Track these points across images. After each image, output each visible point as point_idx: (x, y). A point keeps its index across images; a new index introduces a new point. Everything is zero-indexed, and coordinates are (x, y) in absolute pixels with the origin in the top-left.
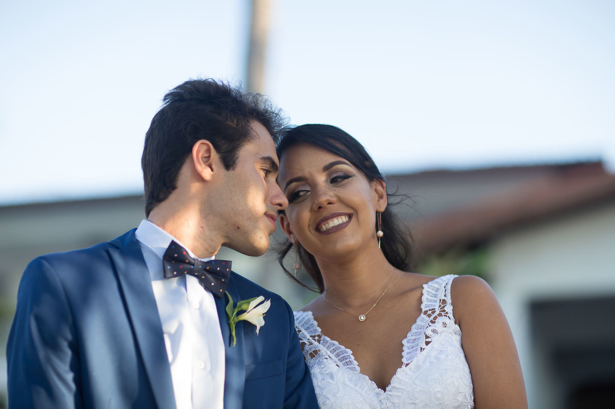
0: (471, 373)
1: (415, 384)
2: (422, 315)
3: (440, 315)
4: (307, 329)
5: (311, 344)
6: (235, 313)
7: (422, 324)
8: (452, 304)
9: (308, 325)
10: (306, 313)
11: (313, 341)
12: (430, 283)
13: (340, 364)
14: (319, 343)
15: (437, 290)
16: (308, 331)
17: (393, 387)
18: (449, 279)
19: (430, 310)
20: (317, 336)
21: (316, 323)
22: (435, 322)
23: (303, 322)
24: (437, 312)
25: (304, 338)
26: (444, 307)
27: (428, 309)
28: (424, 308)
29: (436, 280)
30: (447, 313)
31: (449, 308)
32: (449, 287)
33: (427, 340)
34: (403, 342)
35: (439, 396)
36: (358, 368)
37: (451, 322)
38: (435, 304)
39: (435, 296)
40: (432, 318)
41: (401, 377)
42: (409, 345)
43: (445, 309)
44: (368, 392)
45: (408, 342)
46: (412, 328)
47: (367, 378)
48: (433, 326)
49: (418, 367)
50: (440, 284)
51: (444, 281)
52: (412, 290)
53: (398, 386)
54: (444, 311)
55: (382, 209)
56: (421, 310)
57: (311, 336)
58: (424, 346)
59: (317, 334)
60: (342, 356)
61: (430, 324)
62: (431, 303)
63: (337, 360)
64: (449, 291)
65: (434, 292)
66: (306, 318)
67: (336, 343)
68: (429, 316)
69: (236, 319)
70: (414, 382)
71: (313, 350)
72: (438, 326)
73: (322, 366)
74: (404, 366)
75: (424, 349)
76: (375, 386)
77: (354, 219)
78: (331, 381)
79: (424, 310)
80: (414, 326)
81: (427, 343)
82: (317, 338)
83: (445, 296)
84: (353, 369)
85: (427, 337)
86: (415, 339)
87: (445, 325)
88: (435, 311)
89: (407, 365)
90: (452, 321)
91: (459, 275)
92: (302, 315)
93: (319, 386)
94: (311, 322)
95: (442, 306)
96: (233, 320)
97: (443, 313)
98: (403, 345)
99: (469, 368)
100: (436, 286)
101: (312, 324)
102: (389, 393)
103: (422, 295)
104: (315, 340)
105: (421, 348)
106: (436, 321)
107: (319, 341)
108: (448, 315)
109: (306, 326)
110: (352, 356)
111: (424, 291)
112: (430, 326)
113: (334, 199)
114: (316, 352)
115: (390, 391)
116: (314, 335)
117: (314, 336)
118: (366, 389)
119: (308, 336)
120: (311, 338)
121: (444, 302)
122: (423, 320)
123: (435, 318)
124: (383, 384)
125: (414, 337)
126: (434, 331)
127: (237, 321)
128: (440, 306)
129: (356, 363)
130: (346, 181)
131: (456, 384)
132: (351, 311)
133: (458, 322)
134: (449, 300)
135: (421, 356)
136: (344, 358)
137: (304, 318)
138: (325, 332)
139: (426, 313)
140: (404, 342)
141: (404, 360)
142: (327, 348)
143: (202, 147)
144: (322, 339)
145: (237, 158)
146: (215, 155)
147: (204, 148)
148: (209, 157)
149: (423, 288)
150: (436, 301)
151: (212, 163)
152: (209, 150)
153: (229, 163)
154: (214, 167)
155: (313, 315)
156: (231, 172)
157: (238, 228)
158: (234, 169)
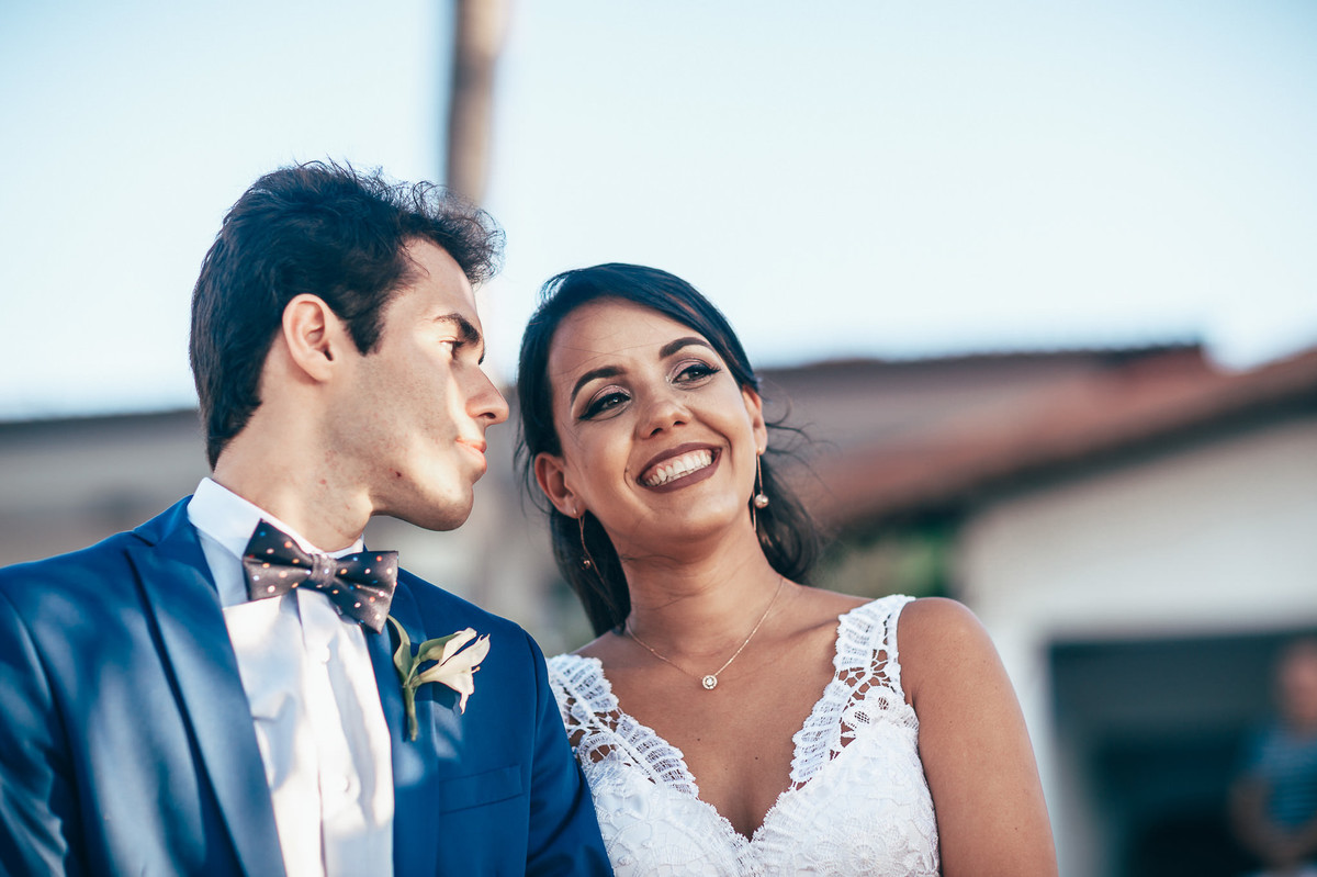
0: (935, 809)
1: (816, 828)
2: (836, 679)
3: (874, 682)
4: (590, 696)
5: (595, 731)
6: (415, 667)
7: (837, 700)
8: (900, 660)
9: (591, 689)
10: (588, 661)
11: (601, 725)
12: (854, 613)
13: (657, 776)
14: (614, 730)
15: (869, 628)
16: (591, 701)
17: (769, 832)
18: (895, 604)
19: (852, 670)
20: (610, 714)
21: (607, 685)
22: (862, 698)
23: (580, 682)
24: (869, 675)
25: (582, 717)
26: (883, 666)
27: (848, 667)
28: (839, 664)
29: (866, 607)
30: (888, 680)
31: (893, 670)
32: (893, 623)
33: (846, 735)
34: (794, 740)
35: (864, 855)
36: (695, 789)
37: (896, 698)
38: (862, 658)
39: (864, 641)
40: (857, 687)
41: (787, 814)
42: (806, 744)
43: (885, 670)
44: (715, 840)
45: (804, 739)
46: (814, 709)
47: (713, 809)
48: (859, 706)
49: (823, 790)
50: (874, 617)
51: (885, 609)
52: (816, 627)
53: (780, 830)
54: (883, 675)
55: (762, 448)
56: (832, 669)
57: (597, 714)
58: (838, 747)
59: (610, 709)
60: (661, 759)
61: (853, 700)
62: (854, 656)
63: (650, 767)
64: (893, 632)
65: (862, 633)
66: (588, 673)
67: (650, 732)
68: (851, 682)
69: (416, 679)
70: (812, 823)
71: (599, 744)
72: (869, 705)
73: (619, 781)
74: (792, 789)
75: (838, 753)
76: (729, 827)
77: (723, 460)
78: (635, 814)
79: (839, 669)
80: (819, 706)
81: (845, 742)
82: (609, 719)
83: (885, 642)
84: (684, 789)
85: (845, 728)
86: (819, 733)
87: (884, 703)
88: (864, 674)
89: (801, 785)
90: (900, 696)
91: (916, 597)
92: (579, 664)
93: (609, 824)
94: (596, 684)
95: (879, 663)
96: (410, 682)
97: (880, 679)
98: (794, 746)
99: (932, 799)
100: (868, 620)
101: (600, 687)
102: (760, 844)
103: (837, 636)
104: (605, 723)
105: (832, 752)
106: (867, 694)
107: (614, 726)
108: (890, 684)
109: (587, 690)
110: (682, 763)
111: (841, 630)
112: (852, 705)
113: (686, 415)
114: (605, 749)
115: (762, 839)
116: (602, 711)
117: (604, 715)
118: (709, 835)
119: (590, 714)
120: (596, 719)
121: (883, 655)
122: (837, 691)
123: (864, 688)
124: (747, 821)
125: (817, 729)
126: (861, 717)
127: (419, 684)
128: (874, 663)
129: (690, 777)
131: (903, 832)
132: (687, 665)
133: (913, 700)
134: (893, 652)
135: (830, 768)
136: (665, 765)
137: (582, 672)
138: (627, 707)
139: (843, 675)
140: (797, 738)
141: (795, 775)
142: (631, 741)
143: (303, 312)
144: (620, 721)
145: (384, 325)
146: (333, 325)
147: (310, 312)
148: (321, 330)
149: (840, 623)
150: (864, 653)
151: (331, 342)
152: (319, 316)
153: (365, 337)
154: (333, 350)
155: (603, 667)
156: (372, 358)
157: (399, 475)
158: (376, 351)
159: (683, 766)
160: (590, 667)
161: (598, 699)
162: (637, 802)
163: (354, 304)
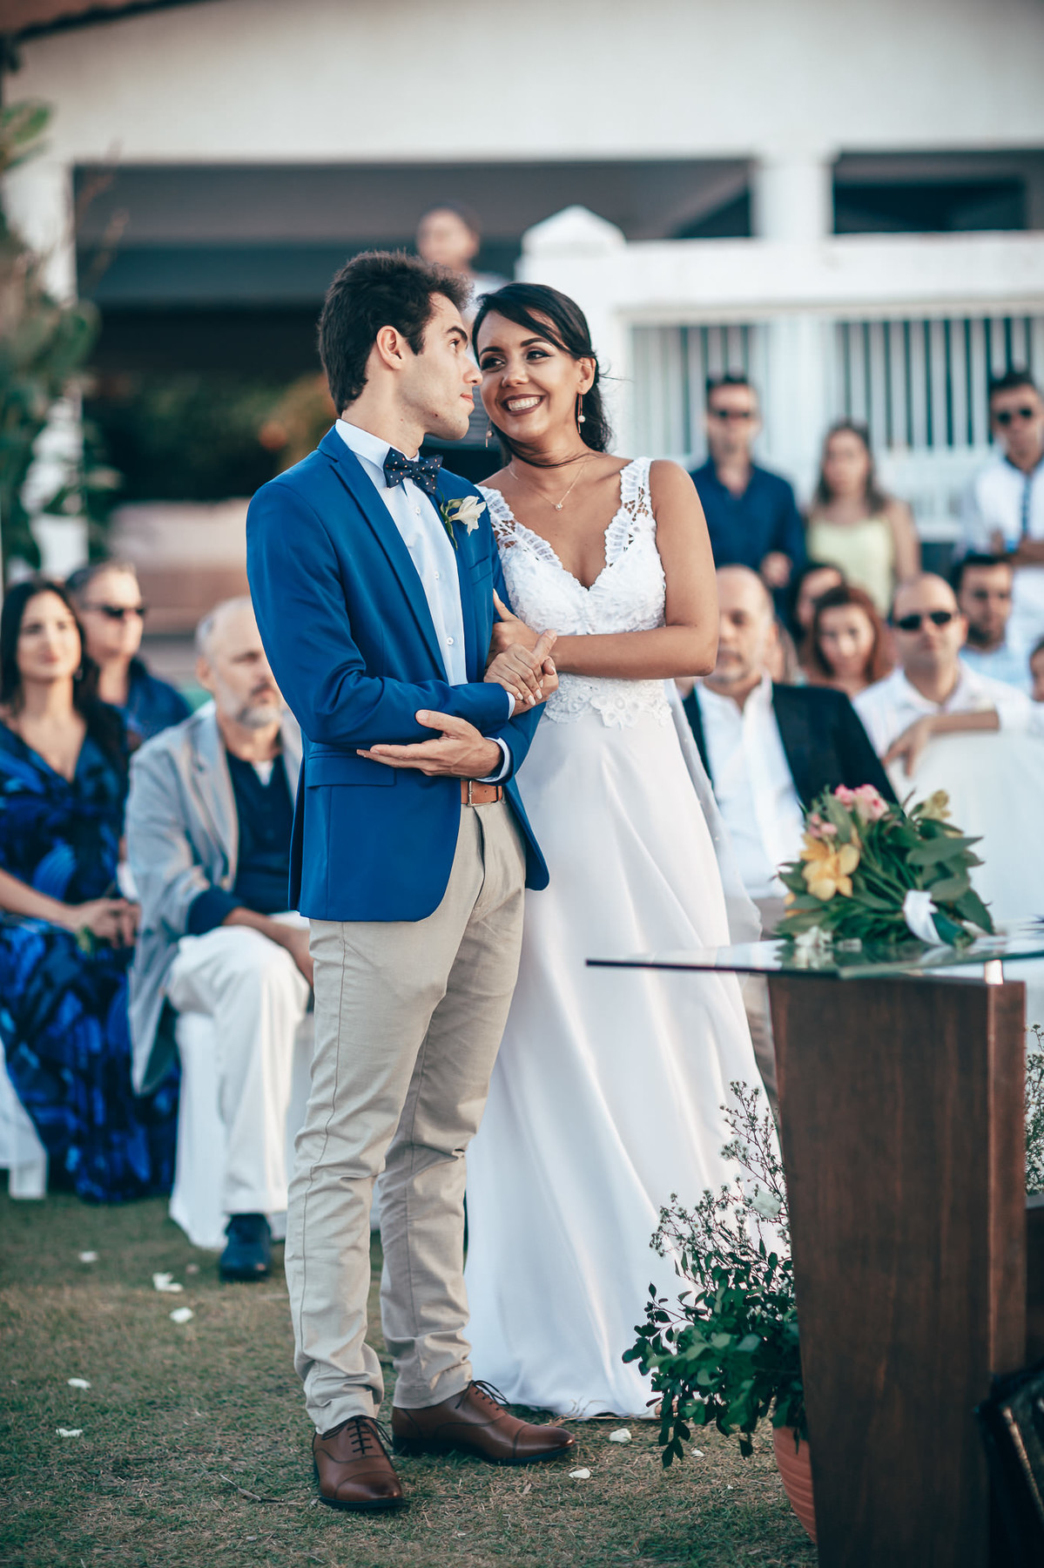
1: (620, 585)
2: (623, 507)
3: (640, 511)
4: (498, 511)
5: (505, 531)
6: (447, 512)
7: (624, 518)
8: (650, 495)
10: (493, 492)
11: (507, 527)
12: (627, 470)
13: (539, 557)
14: (514, 531)
15: (635, 478)
16: (499, 514)
17: (598, 587)
18: (647, 462)
20: (511, 522)
21: (507, 507)
22: (634, 519)
23: (490, 502)
24: (637, 506)
25: (497, 523)
26: (642, 498)
27: (628, 502)
28: (625, 498)
29: (631, 465)
30: (646, 509)
31: (647, 500)
32: (647, 475)
33: (631, 539)
34: (605, 535)
35: (642, 598)
36: (560, 564)
37: (649, 515)
38: (633, 495)
39: (633, 484)
40: (632, 513)
41: (605, 579)
42: (611, 540)
43: (644, 502)
44: (571, 590)
45: (610, 536)
46: (612, 523)
47: (571, 574)
48: (636, 524)
49: (621, 567)
50: (638, 472)
51: (643, 467)
52: (610, 476)
53: (604, 587)
54: (643, 506)
55: (584, 391)
56: (620, 501)
57: (503, 521)
58: (627, 545)
59: (509, 519)
60: (541, 548)
61: (631, 520)
62: (630, 494)
63: (535, 552)
64: (647, 479)
65: (632, 481)
66: (495, 499)
67: (532, 532)
68: (629, 510)
69: (450, 519)
70: (618, 583)
71: (509, 540)
72: (638, 523)
73: (522, 559)
74: (608, 566)
75: (627, 549)
76: (578, 584)
77: (545, 402)
78: (532, 575)
79: (624, 502)
80: (615, 520)
81: (630, 542)
82: (510, 524)
83: (643, 486)
84: (554, 564)
85: (631, 536)
86: (618, 536)
88: (634, 505)
89: (611, 565)
92: (488, 492)
93: (520, 581)
94: (499, 504)
95: (641, 496)
96: (448, 520)
97: (642, 509)
100: (634, 473)
102: (594, 592)
103: (621, 484)
104: (509, 527)
105: (624, 547)
106: (636, 518)
107: (513, 529)
108: (647, 511)
109: (496, 508)
110: (551, 549)
111: (622, 479)
112: (631, 522)
113: (525, 380)
114: (512, 543)
115: (595, 590)
116: (505, 520)
117: (507, 522)
119: (501, 521)
120: (503, 524)
121: (643, 492)
122: (623, 514)
123: (635, 514)
124: (586, 583)
125: (614, 535)
126: (636, 529)
128: (639, 498)
129: (556, 557)
130: (544, 359)
132: (547, 496)
133: (655, 517)
134: (647, 491)
135: (623, 555)
136: (543, 552)
137: (491, 497)
138: (519, 518)
139: (626, 505)
141: (608, 559)
142: (523, 536)
143: (386, 334)
144: (516, 526)
145: (424, 340)
146: (400, 339)
147: (389, 335)
148: (395, 343)
149: (621, 475)
150: (634, 490)
151: (400, 350)
152: (393, 336)
153: (416, 346)
154: (401, 353)
155: (503, 495)
156: (420, 356)
157: (436, 415)
158: (422, 353)
159: (551, 550)
160: (495, 495)
161: (502, 513)
162: (533, 570)
163: (409, 330)
